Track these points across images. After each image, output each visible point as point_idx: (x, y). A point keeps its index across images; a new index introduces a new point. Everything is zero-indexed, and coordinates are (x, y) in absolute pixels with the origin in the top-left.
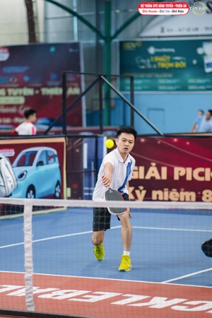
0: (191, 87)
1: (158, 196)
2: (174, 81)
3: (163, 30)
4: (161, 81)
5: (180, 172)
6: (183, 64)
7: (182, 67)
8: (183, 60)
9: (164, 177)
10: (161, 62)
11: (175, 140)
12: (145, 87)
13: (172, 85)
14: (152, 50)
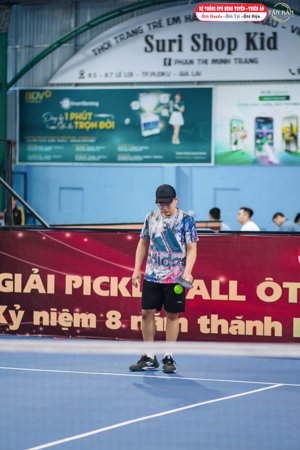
0: (120, 158)
1: (41, 319)
2: (98, 148)
3: (82, 74)
4: (79, 148)
5: (73, 282)
6: (111, 125)
7: (108, 128)
8: (110, 118)
9: (51, 290)
10: (78, 120)
11: (68, 235)
12: (55, 157)
13: (96, 154)
14: (66, 104)
